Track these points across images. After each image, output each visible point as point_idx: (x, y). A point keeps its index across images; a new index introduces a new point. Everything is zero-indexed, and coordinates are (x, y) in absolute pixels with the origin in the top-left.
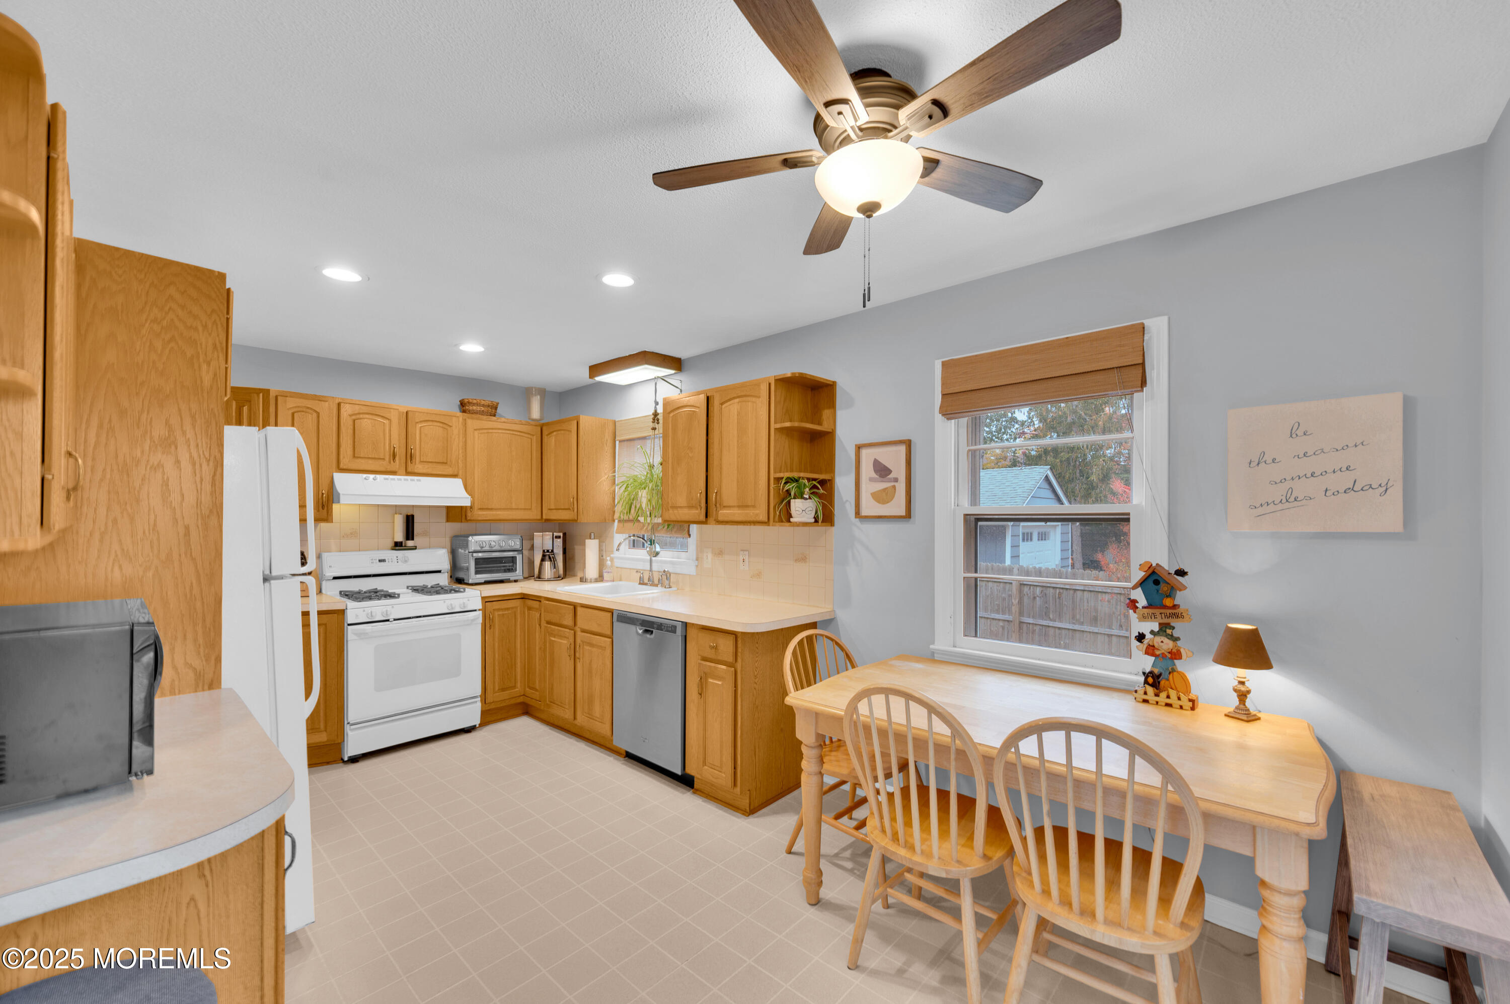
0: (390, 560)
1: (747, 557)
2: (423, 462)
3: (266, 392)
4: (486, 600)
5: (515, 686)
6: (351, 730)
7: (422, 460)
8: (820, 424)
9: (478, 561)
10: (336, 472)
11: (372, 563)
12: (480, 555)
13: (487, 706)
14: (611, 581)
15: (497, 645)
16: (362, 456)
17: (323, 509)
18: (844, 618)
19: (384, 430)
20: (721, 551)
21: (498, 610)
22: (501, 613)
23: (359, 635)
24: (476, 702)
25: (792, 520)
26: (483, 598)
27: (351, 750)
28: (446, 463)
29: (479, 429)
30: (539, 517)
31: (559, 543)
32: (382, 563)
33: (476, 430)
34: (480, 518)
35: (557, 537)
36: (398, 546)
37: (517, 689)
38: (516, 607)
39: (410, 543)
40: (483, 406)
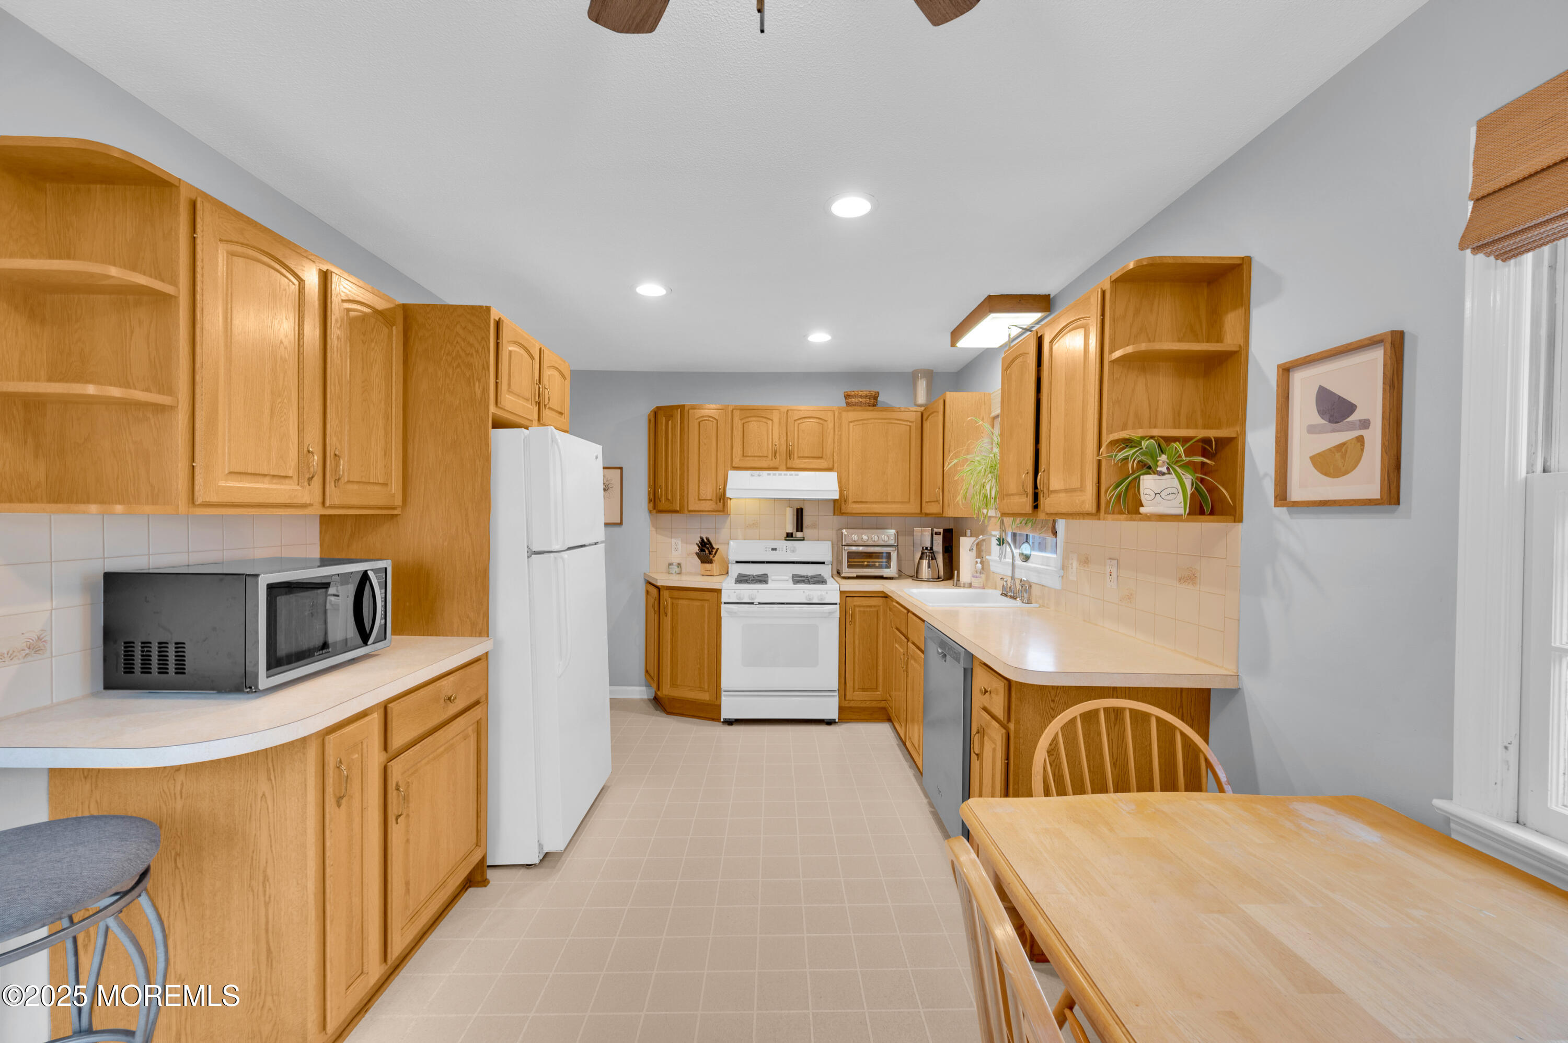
0: (781, 550)
1: (1115, 569)
2: (801, 457)
3: (682, 407)
4: (846, 595)
5: (877, 688)
6: (725, 696)
7: (799, 456)
8: (1219, 340)
9: (851, 554)
10: (730, 470)
11: (766, 551)
12: (854, 548)
13: (846, 702)
14: (979, 588)
15: (857, 642)
16: (749, 455)
17: (720, 502)
18: (1254, 689)
19: (768, 430)
20: (1087, 559)
21: (859, 606)
22: (862, 609)
23: (730, 613)
24: (833, 696)
25: (1142, 510)
26: (842, 592)
27: (726, 714)
28: (822, 457)
29: (854, 421)
30: (918, 511)
31: (939, 540)
32: (774, 551)
33: (851, 422)
34: (854, 512)
35: (936, 534)
36: (789, 536)
37: (878, 693)
38: (879, 606)
39: (799, 535)
40: (861, 397)
